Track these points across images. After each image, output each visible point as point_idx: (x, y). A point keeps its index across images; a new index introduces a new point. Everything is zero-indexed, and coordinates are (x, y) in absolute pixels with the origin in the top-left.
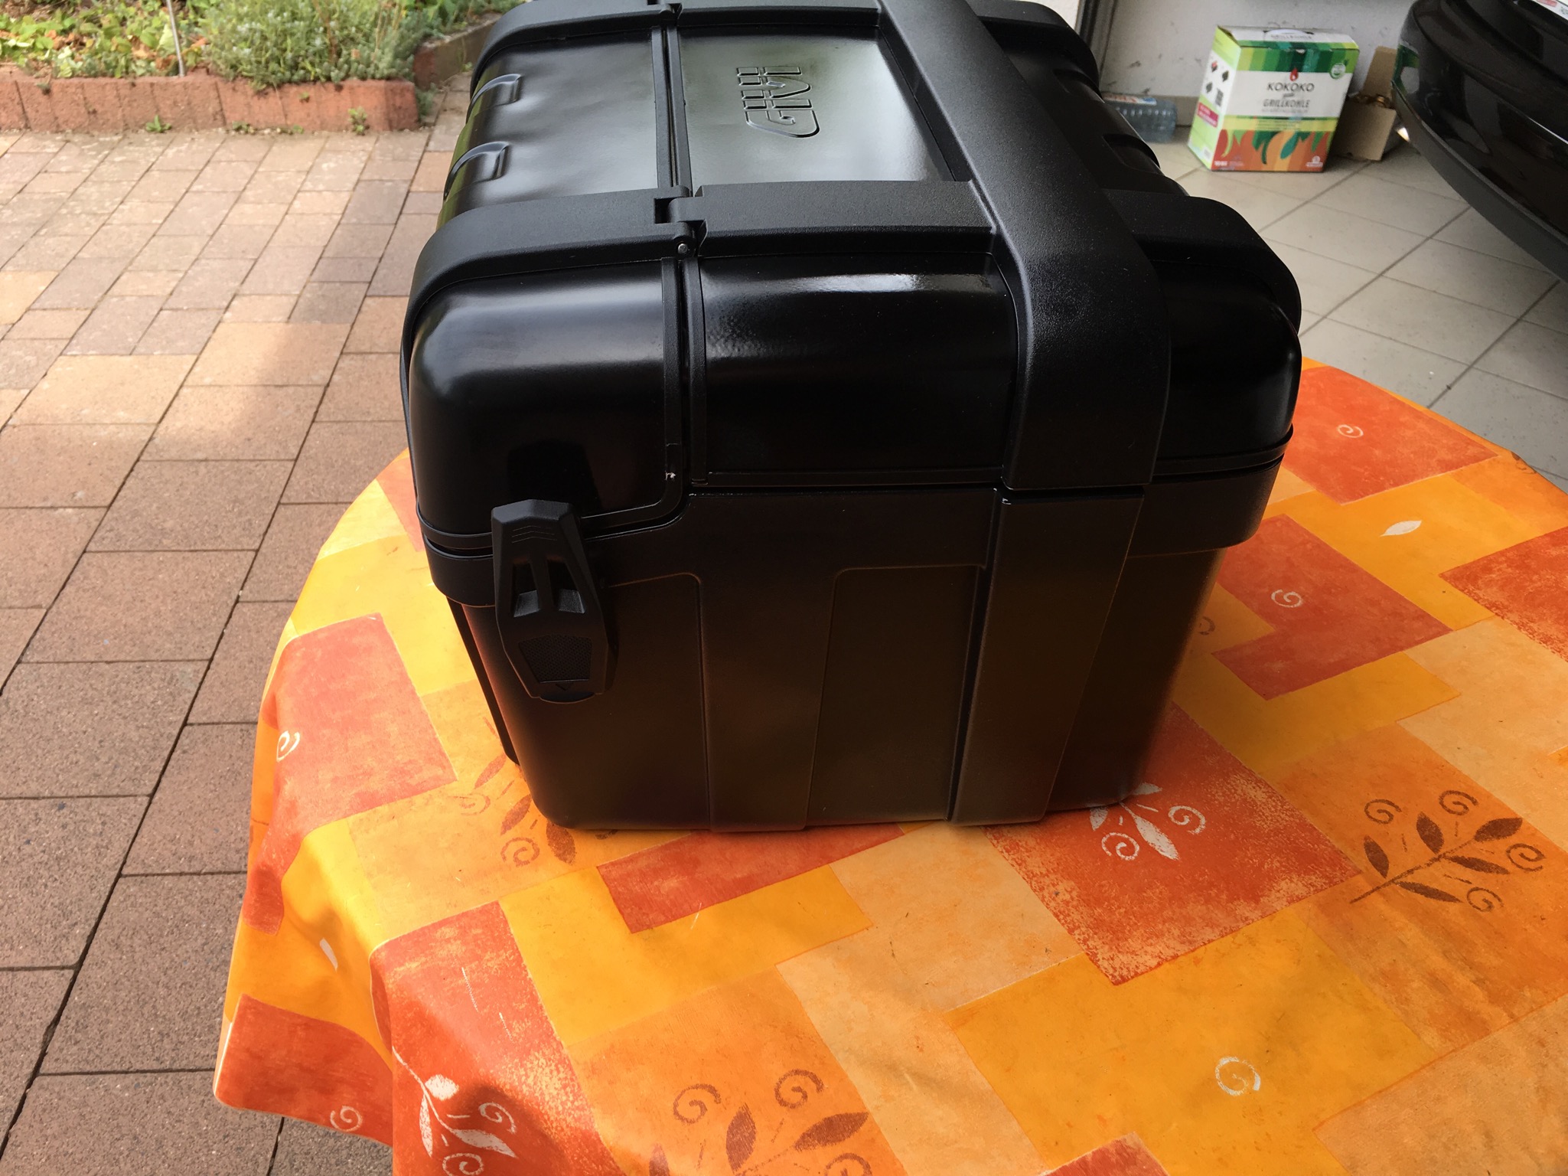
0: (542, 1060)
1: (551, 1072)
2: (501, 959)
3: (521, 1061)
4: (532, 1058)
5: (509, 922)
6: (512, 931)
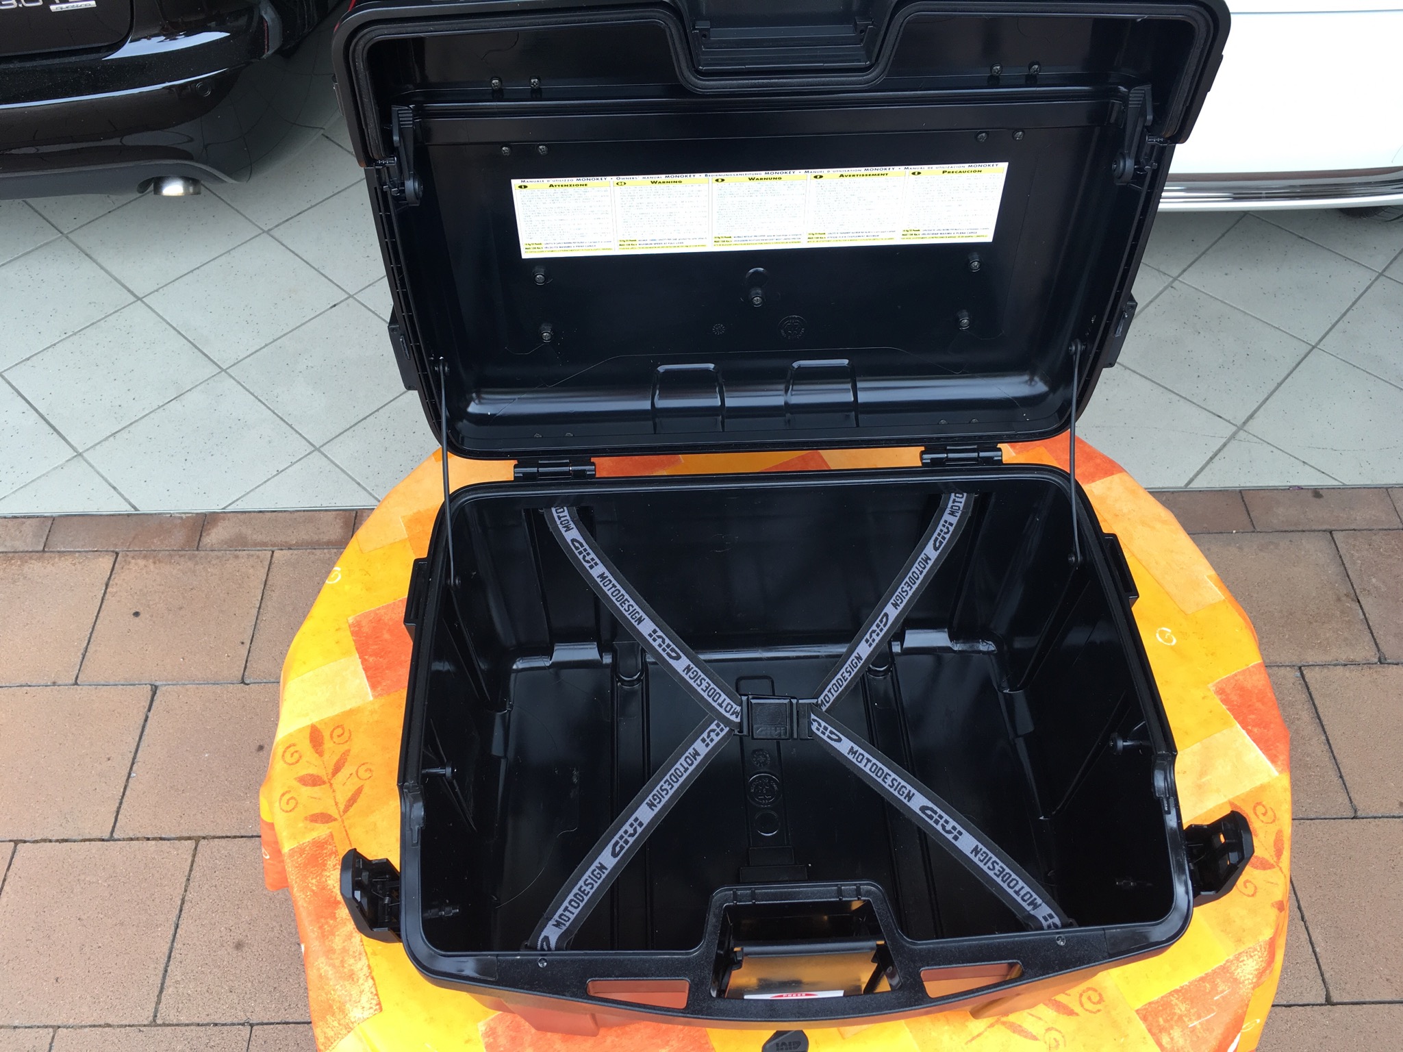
0: (1239, 970)
1: (1244, 965)
2: (1178, 1003)
3: (1240, 983)
4: (1238, 977)
5: (1150, 1001)
6: (1156, 998)
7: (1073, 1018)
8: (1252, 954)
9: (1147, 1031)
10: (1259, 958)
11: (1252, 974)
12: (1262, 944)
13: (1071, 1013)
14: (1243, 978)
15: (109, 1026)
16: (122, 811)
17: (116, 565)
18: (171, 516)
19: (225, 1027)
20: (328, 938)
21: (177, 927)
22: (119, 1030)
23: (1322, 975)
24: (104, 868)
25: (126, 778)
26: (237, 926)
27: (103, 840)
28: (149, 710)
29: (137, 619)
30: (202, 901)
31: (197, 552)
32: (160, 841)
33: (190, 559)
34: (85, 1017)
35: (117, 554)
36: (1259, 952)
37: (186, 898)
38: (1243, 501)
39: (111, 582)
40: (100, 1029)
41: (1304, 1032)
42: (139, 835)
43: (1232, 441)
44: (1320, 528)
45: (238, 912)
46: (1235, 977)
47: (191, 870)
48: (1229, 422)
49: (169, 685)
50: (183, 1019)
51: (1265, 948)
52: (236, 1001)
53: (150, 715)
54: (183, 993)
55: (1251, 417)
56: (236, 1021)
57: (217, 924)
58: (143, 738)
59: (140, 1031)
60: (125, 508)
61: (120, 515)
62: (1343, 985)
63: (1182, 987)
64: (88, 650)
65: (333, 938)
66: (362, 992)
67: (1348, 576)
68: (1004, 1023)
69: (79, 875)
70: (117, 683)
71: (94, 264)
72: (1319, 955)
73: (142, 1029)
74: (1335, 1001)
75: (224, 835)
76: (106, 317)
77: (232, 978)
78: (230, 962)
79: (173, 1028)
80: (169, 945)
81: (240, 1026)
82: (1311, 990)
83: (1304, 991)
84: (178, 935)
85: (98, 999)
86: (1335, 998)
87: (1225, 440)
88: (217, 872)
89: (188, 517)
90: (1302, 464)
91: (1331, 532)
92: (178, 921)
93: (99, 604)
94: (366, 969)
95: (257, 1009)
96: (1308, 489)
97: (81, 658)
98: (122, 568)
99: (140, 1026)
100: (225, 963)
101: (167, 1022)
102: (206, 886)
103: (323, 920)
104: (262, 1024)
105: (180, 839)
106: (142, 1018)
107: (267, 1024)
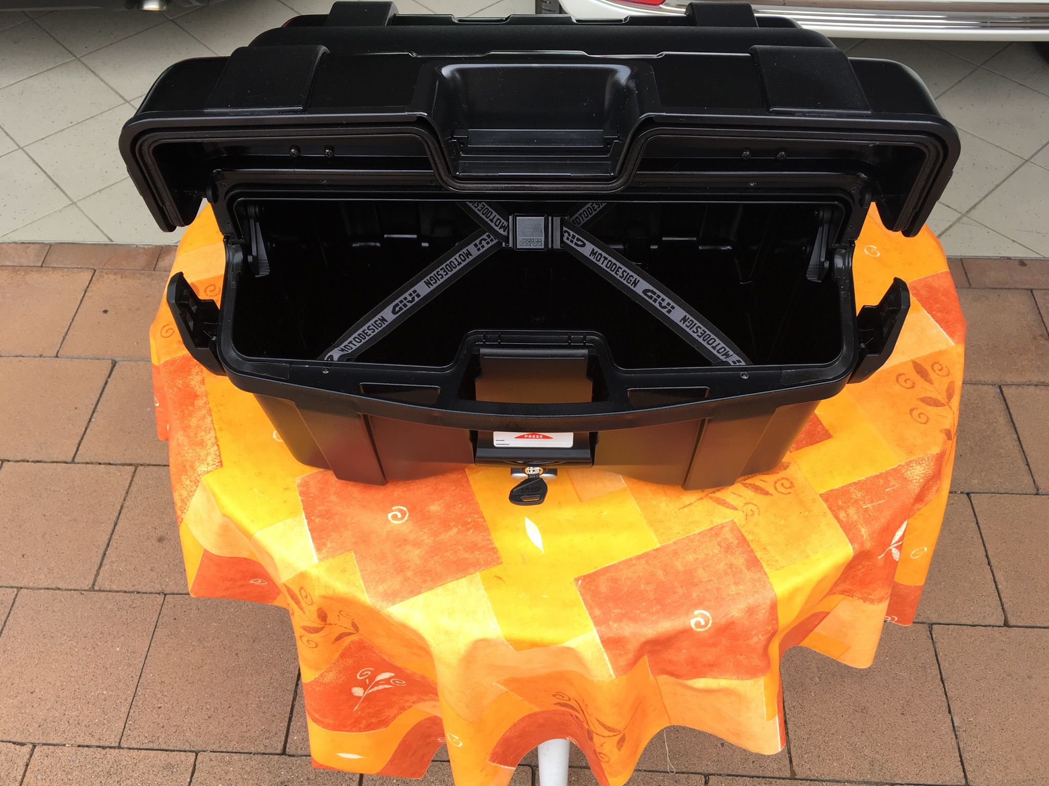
0: (908, 472)
1: (913, 469)
2: (855, 491)
3: (909, 481)
4: (907, 477)
5: (831, 489)
6: (837, 487)
7: (768, 497)
8: (921, 462)
9: (827, 508)
10: (927, 465)
11: (919, 476)
12: (930, 456)
13: (767, 493)
14: (911, 478)
15: (59, 589)
16: (82, 444)
17: (94, 278)
18: (137, 247)
19: (146, 595)
20: (186, 418)
21: (116, 524)
22: (66, 592)
23: (1002, 605)
24: (65, 482)
25: (87, 422)
26: (161, 526)
27: (67, 463)
28: (109, 377)
29: (105, 315)
30: (137, 508)
31: (153, 272)
32: (109, 466)
33: (148, 276)
34: (42, 582)
35: (95, 271)
36: (926, 461)
37: (125, 505)
38: (963, 266)
39: (89, 289)
40: (52, 591)
41: (984, 645)
42: (94, 461)
43: (957, 224)
44: (1023, 287)
45: (162, 517)
46: (904, 477)
47: (130, 486)
48: (956, 210)
49: (125, 361)
50: (114, 587)
51: (932, 459)
52: (156, 578)
53: (109, 380)
54: (116, 570)
55: (974, 207)
56: (153, 591)
57: (146, 523)
58: (103, 395)
59: (81, 594)
60: (103, 240)
61: (99, 244)
62: (1019, 614)
63: (860, 481)
64: (68, 334)
65: (191, 418)
66: (208, 454)
67: (1043, 322)
68: (711, 498)
69: (47, 485)
70: (87, 357)
71: (97, 78)
72: (1000, 591)
73: (83, 592)
74: (1011, 625)
75: (157, 464)
76: (102, 113)
77: (153, 561)
78: (153, 550)
79: (106, 593)
80: (109, 536)
81: (157, 595)
82: (992, 616)
83: (987, 616)
84: (116, 530)
85: (53, 570)
86: (1012, 621)
87: (951, 223)
88: (149, 489)
89: (149, 248)
90: (1012, 241)
91: (1032, 291)
92: (117, 520)
93: (79, 303)
94: (213, 440)
95: (170, 583)
96: (1015, 259)
97: (62, 340)
98: (98, 280)
99: (81, 590)
100: (149, 550)
101: (102, 589)
102: (140, 498)
103: (184, 407)
104: (173, 594)
105: (123, 465)
106: (84, 585)
107: (177, 594)
